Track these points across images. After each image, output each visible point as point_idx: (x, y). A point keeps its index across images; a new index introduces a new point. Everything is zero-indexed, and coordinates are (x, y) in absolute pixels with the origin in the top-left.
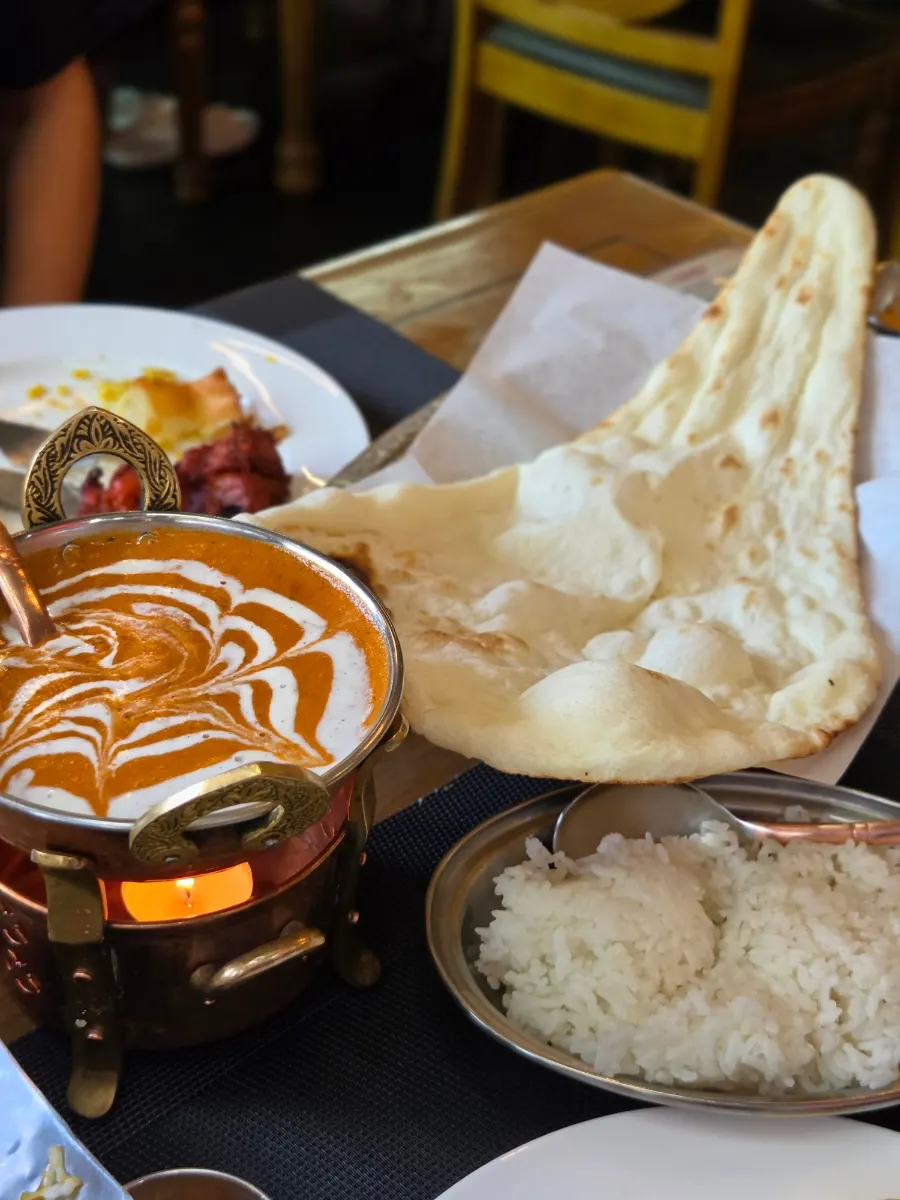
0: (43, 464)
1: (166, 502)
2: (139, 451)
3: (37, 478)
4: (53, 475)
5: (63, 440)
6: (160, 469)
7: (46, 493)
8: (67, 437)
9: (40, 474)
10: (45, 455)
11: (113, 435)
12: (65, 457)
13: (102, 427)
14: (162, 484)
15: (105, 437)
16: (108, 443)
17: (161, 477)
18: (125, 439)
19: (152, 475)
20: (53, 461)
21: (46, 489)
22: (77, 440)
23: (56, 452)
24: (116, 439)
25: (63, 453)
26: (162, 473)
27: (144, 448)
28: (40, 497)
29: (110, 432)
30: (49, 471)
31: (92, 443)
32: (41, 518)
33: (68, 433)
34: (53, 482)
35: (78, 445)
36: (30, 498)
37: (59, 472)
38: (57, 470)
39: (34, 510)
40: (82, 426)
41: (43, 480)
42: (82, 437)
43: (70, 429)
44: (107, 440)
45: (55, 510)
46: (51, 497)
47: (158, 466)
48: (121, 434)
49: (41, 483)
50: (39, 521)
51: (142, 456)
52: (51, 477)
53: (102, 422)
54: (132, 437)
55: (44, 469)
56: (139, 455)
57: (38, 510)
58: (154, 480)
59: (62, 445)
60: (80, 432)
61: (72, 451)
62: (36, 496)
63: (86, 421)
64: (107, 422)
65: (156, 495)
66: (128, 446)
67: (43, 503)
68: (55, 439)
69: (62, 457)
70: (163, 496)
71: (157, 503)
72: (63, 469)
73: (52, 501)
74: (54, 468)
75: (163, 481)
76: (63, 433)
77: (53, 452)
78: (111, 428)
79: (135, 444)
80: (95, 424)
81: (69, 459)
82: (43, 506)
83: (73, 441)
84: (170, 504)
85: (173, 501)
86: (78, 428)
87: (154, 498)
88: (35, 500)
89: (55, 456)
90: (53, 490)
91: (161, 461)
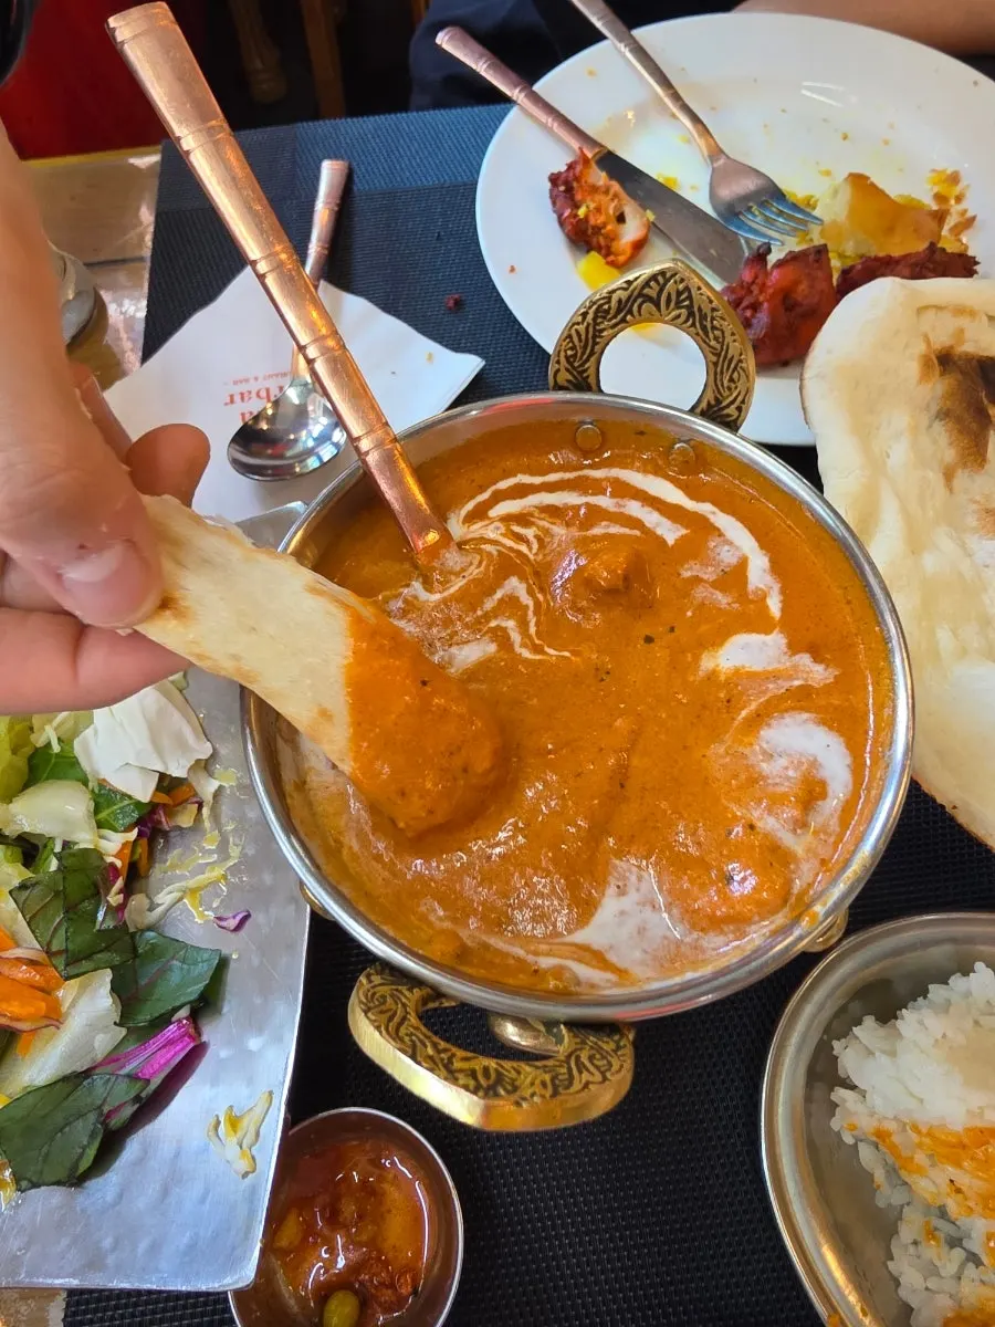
0: (590, 317)
1: (725, 412)
2: (716, 339)
3: (577, 331)
4: (598, 333)
5: (623, 295)
6: (735, 368)
7: (583, 354)
8: (629, 291)
9: (582, 328)
10: (594, 307)
11: (689, 307)
12: (619, 317)
13: (679, 293)
14: (729, 389)
15: (678, 306)
16: (679, 316)
17: (731, 380)
18: (703, 317)
19: (722, 373)
20: (604, 318)
21: (585, 347)
22: (640, 300)
23: (610, 308)
24: (691, 314)
25: (619, 311)
26: (735, 375)
27: (724, 337)
28: (575, 356)
29: (687, 303)
30: (594, 328)
31: (659, 309)
32: (569, 381)
33: (632, 287)
34: (595, 343)
35: (640, 307)
36: (562, 354)
37: (605, 334)
38: (604, 330)
39: (562, 369)
40: (652, 283)
41: (583, 337)
42: (649, 299)
43: (635, 284)
44: (677, 312)
45: (588, 377)
46: (587, 360)
47: (732, 366)
48: (700, 309)
49: (580, 340)
50: (566, 384)
51: (718, 346)
52: (594, 337)
53: (681, 287)
54: (713, 319)
55: (588, 325)
56: (713, 343)
57: (567, 370)
58: (721, 380)
59: (620, 301)
60: (646, 291)
61: (630, 312)
62: (569, 353)
63: (660, 279)
64: (687, 289)
65: (717, 399)
66: (704, 328)
67: (576, 364)
68: (614, 291)
69: (615, 317)
70: (724, 404)
71: (715, 409)
72: (611, 331)
73: (586, 366)
74: (602, 326)
75: (733, 386)
76: (625, 285)
77: (606, 307)
78: (690, 297)
79: (714, 328)
80: (671, 288)
81: (623, 320)
82: (574, 368)
83: (635, 301)
84: (728, 415)
85: (736, 414)
86: (647, 284)
87: (713, 402)
88: (567, 358)
89: (607, 312)
90: (592, 353)
91: (740, 361)
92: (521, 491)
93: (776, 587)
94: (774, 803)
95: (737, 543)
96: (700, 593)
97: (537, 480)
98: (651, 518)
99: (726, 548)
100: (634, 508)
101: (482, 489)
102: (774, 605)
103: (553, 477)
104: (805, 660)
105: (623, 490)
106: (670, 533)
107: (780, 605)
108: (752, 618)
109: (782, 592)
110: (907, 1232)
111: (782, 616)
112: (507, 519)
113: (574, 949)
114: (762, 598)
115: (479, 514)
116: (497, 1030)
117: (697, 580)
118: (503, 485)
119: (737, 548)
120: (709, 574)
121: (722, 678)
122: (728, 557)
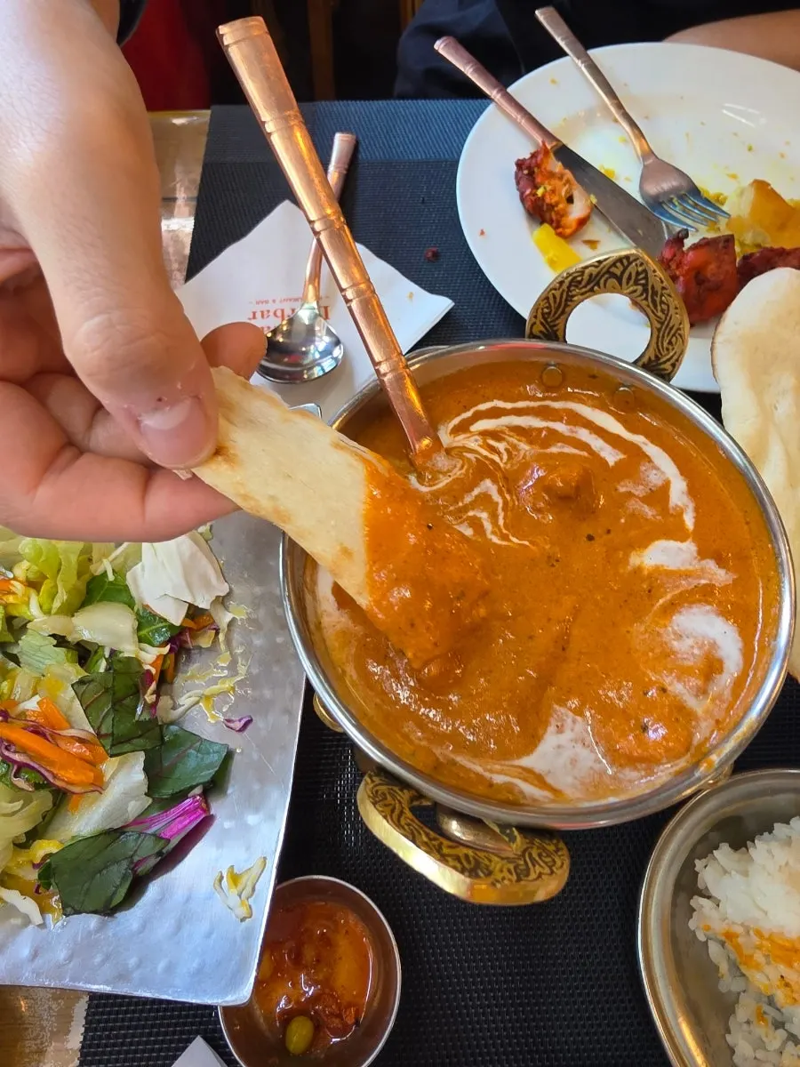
0: (565, 286)
1: (662, 366)
2: (662, 311)
3: (554, 297)
4: (570, 298)
5: (594, 271)
6: (674, 335)
7: (555, 313)
8: (599, 269)
9: (558, 293)
10: (570, 278)
11: (645, 286)
12: (589, 287)
13: (638, 273)
14: (668, 349)
15: (636, 283)
16: (635, 291)
17: (670, 343)
18: (655, 293)
19: (663, 337)
20: (576, 286)
21: (557, 309)
22: (607, 276)
23: (582, 279)
24: (645, 290)
25: (588, 283)
26: (674, 339)
27: (668, 310)
28: (549, 313)
29: (643, 282)
30: (568, 295)
31: (620, 284)
32: (541, 332)
33: (602, 266)
34: (566, 305)
35: (606, 282)
36: (540, 311)
37: (575, 298)
38: (575, 295)
39: (538, 323)
40: (618, 264)
41: (558, 300)
42: (614, 275)
43: (605, 263)
44: (635, 288)
45: (557, 330)
46: (557, 319)
47: (673, 332)
48: (653, 287)
49: (555, 302)
50: (539, 334)
51: (663, 317)
52: (566, 300)
53: (640, 269)
54: (662, 295)
55: (563, 291)
56: (660, 314)
57: (542, 323)
58: (662, 343)
59: (591, 275)
60: (613, 270)
61: (598, 284)
62: (546, 310)
63: (625, 262)
64: (645, 271)
65: (656, 357)
66: (654, 302)
67: (549, 320)
68: (586, 267)
69: (585, 287)
70: (662, 360)
71: (654, 364)
72: (581, 297)
73: (557, 322)
74: (574, 293)
75: (670, 347)
76: (596, 264)
77: (579, 279)
78: (646, 278)
79: (662, 302)
80: (632, 269)
81: (592, 290)
82: (547, 322)
83: (603, 276)
84: (665, 370)
85: (670, 368)
86: (614, 264)
87: (653, 358)
88: (543, 314)
89: (580, 282)
90: (563, 312)
91: (679, 329)
92: (495, 413)
93: (691, 506)
94: (683, 673)
95: (663, 469)
96: (633, 505)
97: (509, 406)
98: (597, 443)
99: (654, 472)
100: (584, 435)
101: (466, 409)
102: (689, 520)
103: (521, 404)
104: (710, 564)
105: (576, 420)
106: (611, 456)
107: (693, 520)
108: (672, 529)
109: (696, 510)
110: (742, 1013)
111: (694, 530)
112: (485, 434)
113: (520, 770)
114: (679, 514)
115: (463, 428)
116: (445, 827)
117: (630, 495)
118: (483, 407)
119: (663, 473)
120: (639, 491)
121: (646, 573)
122: (654, 479)
